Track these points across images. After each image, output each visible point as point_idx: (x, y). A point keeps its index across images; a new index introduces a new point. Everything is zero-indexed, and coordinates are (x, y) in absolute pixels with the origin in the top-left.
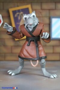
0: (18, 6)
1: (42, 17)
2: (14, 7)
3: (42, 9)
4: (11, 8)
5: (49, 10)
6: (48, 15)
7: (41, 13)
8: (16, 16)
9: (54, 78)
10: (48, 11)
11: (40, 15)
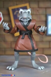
0: (17, 5)
1: (39, 15)
2: (14, 5)
3: (39, 7)
4: (11, 6)
5: (46, 8)
6: (45, 13)
7: (38, 11)
8: (15, 13)
9: (42, 69)
10: (44, 9)
11: (38, 13)
